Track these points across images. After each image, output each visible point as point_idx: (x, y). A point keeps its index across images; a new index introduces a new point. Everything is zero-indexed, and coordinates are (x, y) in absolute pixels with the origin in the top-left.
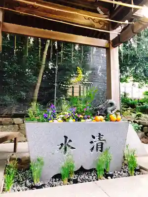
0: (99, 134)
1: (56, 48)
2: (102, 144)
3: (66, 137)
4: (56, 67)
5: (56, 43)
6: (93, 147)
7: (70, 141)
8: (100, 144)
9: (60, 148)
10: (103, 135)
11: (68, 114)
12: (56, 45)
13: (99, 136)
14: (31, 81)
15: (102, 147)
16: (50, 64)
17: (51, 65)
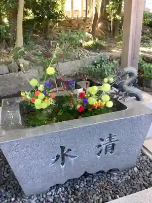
0: (110, 134)
6: (101, 150)
7: (69, 150)
8: (111, 145)
10: (115, 136)
13: (110, 137)
15: (113, 149)
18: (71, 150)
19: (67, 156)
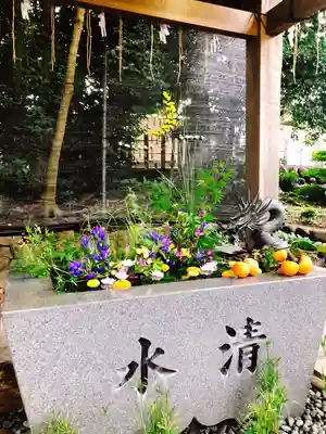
0: (249, 320)
1: (104, 34)
2: (256, 347)
3: (145, 343)
4: (105, 90)
5: (102, 17)
6: (230, 361)
7: (159, 351)
8: (251, 349)
9: (128, 377)
10: (258, 323)
11: (146, 253)
12: (102, 24)
13: (248, 327)
14: (39, 129)
15: (254, 359)
16: (88, 83)
17: (92, 84)
18: (162, 352)
19: (154, 366)
